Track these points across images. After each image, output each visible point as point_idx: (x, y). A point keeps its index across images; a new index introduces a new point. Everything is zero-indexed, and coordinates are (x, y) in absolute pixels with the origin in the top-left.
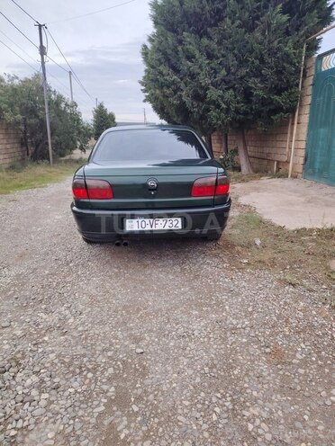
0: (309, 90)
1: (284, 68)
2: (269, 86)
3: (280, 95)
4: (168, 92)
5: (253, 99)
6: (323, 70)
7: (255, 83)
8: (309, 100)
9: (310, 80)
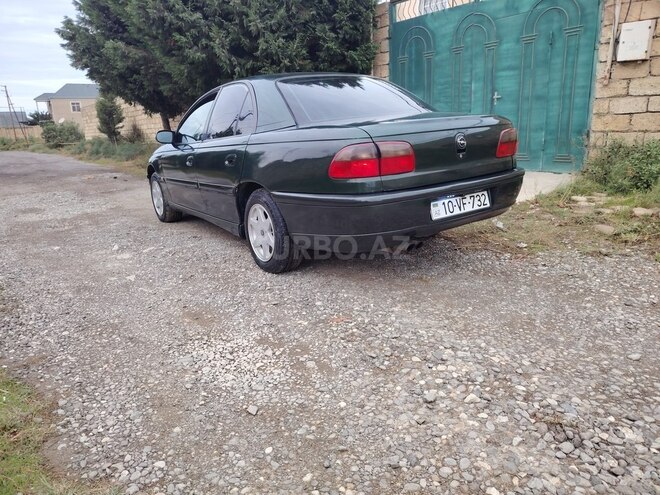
0: (385, 45)
1: (360, 13)
2: (341, 36)
3: (355, 50)
4: (184, 39)
5: (322, 54)
6: (398, 20)
7: (324, 31)
8: (386, 58)
9: (385, 33)
